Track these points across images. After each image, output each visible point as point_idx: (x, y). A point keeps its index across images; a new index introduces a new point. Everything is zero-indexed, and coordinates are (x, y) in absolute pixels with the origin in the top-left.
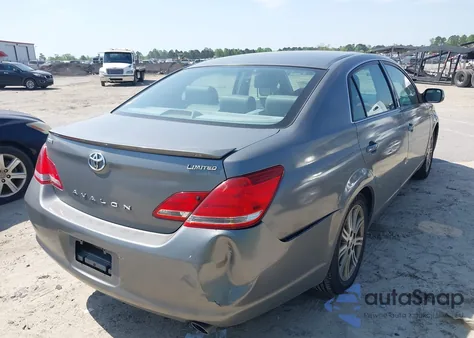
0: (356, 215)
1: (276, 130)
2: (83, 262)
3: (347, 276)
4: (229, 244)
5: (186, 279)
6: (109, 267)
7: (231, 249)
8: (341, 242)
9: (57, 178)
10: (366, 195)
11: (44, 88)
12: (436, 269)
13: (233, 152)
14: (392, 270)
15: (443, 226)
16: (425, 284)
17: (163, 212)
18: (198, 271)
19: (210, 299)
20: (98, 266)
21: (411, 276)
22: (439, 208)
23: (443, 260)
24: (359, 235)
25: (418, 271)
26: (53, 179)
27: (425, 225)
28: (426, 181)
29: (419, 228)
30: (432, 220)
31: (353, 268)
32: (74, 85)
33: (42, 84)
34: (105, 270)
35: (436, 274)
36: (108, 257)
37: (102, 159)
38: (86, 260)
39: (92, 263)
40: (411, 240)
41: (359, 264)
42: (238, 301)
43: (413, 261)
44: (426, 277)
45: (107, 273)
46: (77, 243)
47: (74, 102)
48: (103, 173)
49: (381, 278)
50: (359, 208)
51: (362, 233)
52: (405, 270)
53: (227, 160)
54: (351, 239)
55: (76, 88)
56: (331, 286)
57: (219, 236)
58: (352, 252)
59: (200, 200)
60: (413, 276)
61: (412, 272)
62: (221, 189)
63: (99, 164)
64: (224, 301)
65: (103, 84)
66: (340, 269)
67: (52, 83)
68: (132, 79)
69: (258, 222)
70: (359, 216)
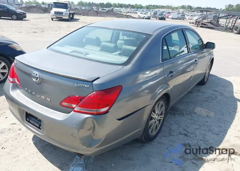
0: (160, 106)
1: (121, 67)
2: (29, 122)
3: (154, 133)
4: (93, 121)
5: (72, 135)
6: (40, 125)
7: (93, 123)
8: (151, 118)
9: (18, 81)
10: (166, 97)
11: (21, 19)
12: (197, 132)
13: (98, 78)
14: (177, 131)
15: (206, 110)
16: (190, 139)
17: (65, 104)
18: (78, 132)
19: (83, 144)
20: (35, 124)
21: (185, 135)
22: (207, 101)
23: (202, 128)
24: (161, 114)
25: (188, 132)
26: (16, 81)
27: (198, 110)
28: (204, 86)
29: (195, 111)
30: (202, 107)
31: (157, 130)
32: (37, 18)
33: (21, 17)
34: (38, 126)
35: (196, 135)
36: (40, 121)
37: (38, 76)
38: (31, 121)
39: (33, 122)
40: (189, 117)
41: (161, 128)
42: (96, 146)
43: (188, 127)
44: (191, 136)
45: (39, 128)
46: (27, 113)
47: (36, 29)
48: (38, 82)
49: (171, 135)
50: (162, 102)
51: (163, 114)
52: (183, 132)
53: (94, 83)
54: (156, 117)
55: (38, 20)
56: (145, 138)
57: (88, 118)
58: (157, 122)
59: (81, 100)
60: (186, 135)
61: (186, 133)
62: (90, 96)
63: (37, 78)
64: (90, 146)
65: (52, 19)
66: (150, 131)
67: (25, 17)
68: (67, 18)
69: (107, 112)
70: (162, 106)
